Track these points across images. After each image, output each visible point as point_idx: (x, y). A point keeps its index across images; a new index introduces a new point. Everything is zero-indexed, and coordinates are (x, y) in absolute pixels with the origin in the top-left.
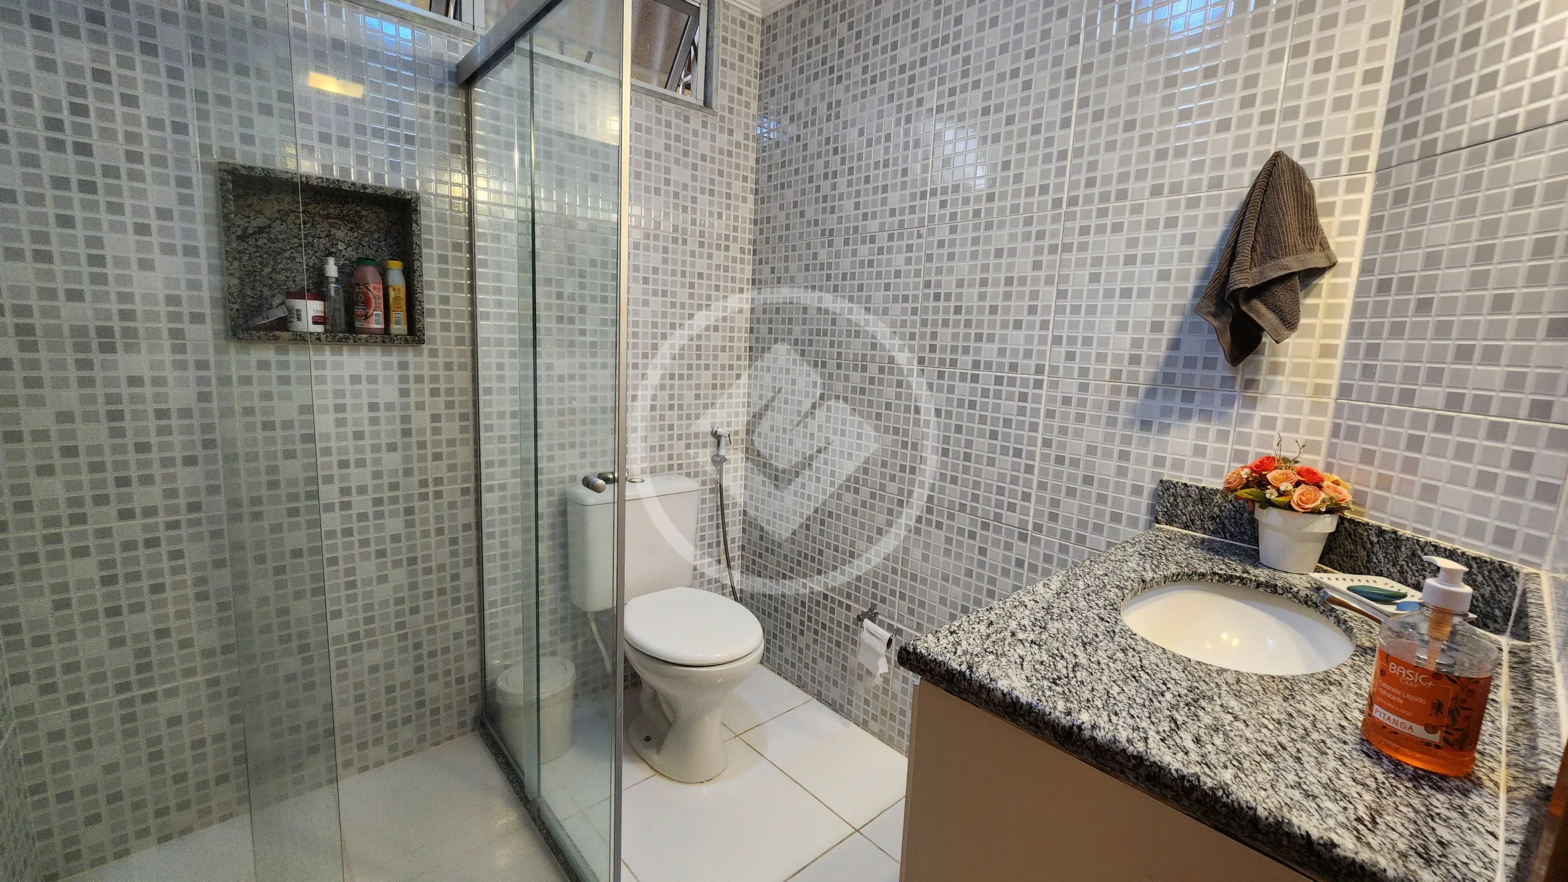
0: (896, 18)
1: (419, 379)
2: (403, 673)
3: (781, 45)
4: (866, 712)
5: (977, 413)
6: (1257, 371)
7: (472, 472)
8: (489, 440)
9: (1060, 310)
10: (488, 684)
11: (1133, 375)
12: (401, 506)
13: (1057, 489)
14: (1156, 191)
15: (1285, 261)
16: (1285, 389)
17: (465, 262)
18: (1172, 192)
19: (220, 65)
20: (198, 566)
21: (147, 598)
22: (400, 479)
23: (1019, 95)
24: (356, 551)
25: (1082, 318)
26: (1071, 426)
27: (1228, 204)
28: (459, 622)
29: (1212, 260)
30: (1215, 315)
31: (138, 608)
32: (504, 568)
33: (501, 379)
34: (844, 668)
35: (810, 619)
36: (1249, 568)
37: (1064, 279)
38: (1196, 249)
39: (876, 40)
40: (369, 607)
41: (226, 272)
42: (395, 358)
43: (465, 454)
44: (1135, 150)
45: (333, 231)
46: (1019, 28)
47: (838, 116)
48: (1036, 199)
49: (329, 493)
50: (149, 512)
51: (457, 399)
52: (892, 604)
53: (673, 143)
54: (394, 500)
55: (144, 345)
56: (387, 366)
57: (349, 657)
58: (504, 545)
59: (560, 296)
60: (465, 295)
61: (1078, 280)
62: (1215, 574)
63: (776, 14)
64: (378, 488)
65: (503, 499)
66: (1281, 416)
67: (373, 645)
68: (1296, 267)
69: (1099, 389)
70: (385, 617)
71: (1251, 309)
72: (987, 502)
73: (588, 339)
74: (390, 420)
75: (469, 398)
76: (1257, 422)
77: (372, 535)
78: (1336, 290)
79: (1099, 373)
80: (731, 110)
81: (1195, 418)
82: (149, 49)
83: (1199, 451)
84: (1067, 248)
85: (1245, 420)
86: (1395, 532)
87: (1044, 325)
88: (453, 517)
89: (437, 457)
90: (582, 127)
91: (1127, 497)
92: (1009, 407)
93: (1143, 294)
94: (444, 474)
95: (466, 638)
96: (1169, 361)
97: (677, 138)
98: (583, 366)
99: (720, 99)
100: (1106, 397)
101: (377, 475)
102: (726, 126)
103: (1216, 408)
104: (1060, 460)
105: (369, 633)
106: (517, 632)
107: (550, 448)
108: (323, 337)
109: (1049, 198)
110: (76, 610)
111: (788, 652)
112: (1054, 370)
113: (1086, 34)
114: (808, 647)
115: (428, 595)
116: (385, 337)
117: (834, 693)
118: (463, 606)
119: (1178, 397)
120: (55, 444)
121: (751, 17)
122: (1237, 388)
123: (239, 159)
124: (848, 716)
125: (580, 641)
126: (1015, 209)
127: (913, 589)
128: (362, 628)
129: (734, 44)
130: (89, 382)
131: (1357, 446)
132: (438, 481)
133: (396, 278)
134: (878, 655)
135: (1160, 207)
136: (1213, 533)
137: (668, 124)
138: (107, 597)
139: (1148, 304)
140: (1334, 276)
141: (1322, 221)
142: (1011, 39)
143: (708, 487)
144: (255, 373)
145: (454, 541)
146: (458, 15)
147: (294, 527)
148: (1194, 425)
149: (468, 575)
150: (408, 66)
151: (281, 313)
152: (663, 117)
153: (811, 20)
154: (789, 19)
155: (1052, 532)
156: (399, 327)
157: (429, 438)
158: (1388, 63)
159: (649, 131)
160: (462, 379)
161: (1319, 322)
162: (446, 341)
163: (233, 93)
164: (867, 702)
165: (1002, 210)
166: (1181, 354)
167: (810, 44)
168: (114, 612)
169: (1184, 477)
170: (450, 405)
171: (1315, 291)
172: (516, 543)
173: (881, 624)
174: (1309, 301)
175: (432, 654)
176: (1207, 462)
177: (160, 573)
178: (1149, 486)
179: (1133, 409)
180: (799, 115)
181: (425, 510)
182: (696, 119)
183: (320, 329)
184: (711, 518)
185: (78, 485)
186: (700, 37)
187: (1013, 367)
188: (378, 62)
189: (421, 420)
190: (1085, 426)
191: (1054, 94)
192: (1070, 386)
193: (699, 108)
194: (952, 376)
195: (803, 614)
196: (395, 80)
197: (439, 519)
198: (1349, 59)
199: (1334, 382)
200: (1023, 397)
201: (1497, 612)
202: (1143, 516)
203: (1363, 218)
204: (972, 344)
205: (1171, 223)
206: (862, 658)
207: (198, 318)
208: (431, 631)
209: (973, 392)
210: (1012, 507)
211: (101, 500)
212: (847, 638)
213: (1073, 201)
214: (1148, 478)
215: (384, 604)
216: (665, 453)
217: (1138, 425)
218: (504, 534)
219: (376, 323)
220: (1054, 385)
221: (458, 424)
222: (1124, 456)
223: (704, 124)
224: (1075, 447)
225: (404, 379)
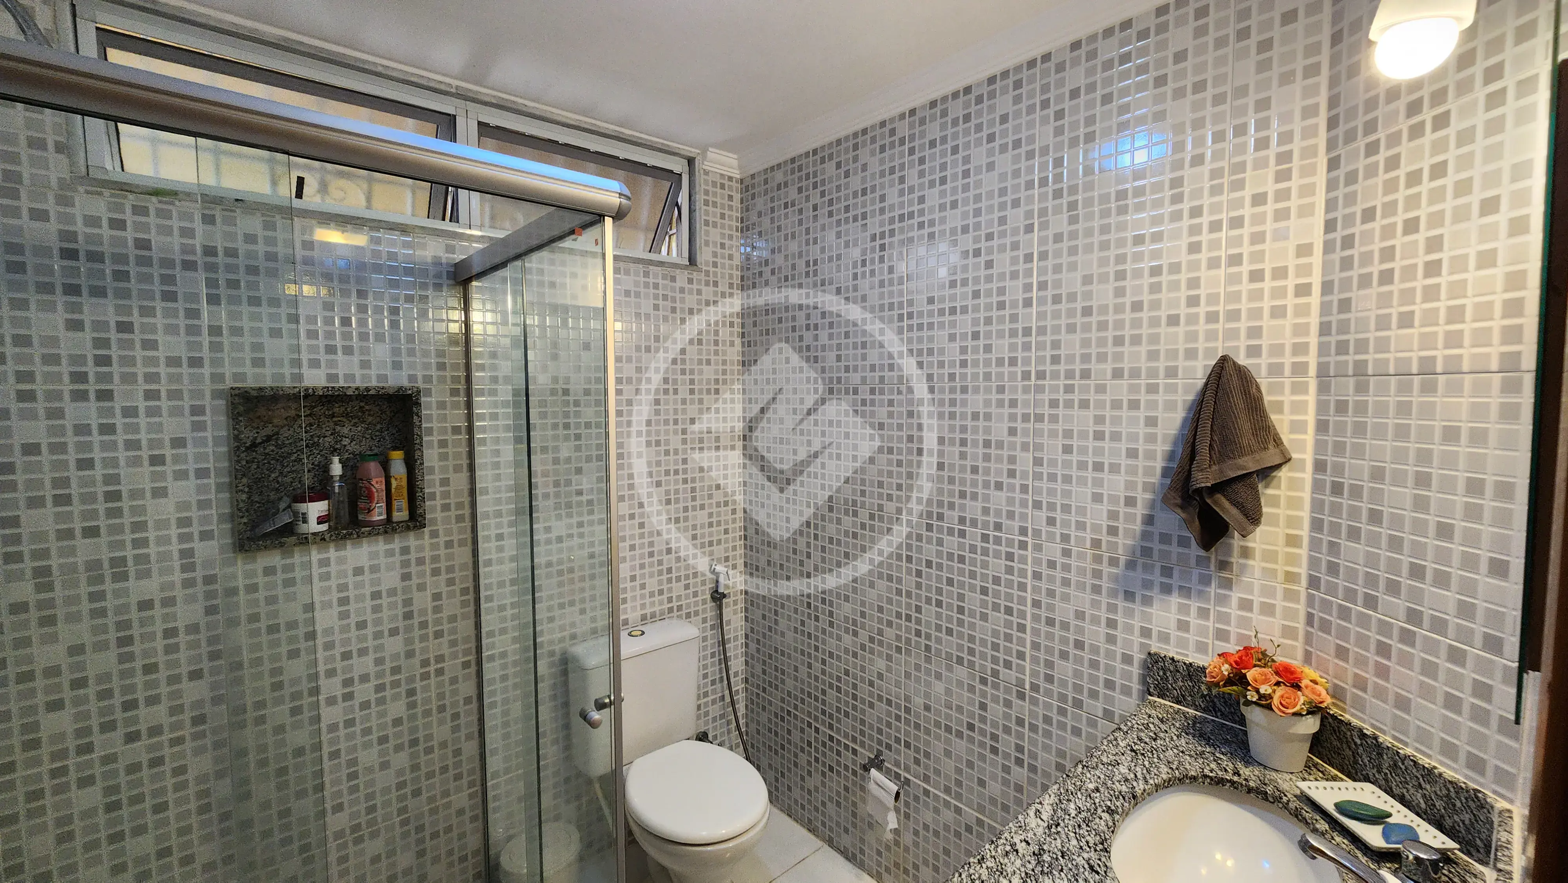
0: (864, 192)
1: (420, 561)
2: (405, 860)
3: (760, 203)
4: (879, 864)
5: (967, 567)
6: (1229, 552)
7: (473, 645)
8: (490, 611)
9: (1038, 476)
10: (492, 857)
11: (1113, 546)
12: (403, 689)
13: (1049, 650)
14: (1117, 374)
15: (1240, 461)
16: (1257, 573)
17: (464, 443)
18: (1131, 376)
19: (234, 300)
20: (202, 779)
21: (150, 819)
22: (402, 662)
23: (983, 273)
24: (359, 740)
25: (1059, 486)
26: (1059, 590)
27: (1186, 392)
28: (461, 799)
29: (1175, 444)
30: (1182, 507)
31: (139, 831)
32: (506, 736)
33: (500, 549)
34: (854, 815)
35: (817, 760)
36: (1240, 765)
37: (1038, 447)
38: (1159, 431)
39: (847, 209)
40: (370, 797)
41: (233, 488)
42: (397, 543)
43: (466, 627)
44: (1094, 335)
45: (338, 428)
46: (977, 212)
47: (815, 274)
48: (1006, 369)
49: (331, 687)
50: (155, 731)
51: (457, 574)
52: (898, 752)
53: (661, 302)
54: (396, 684)
55: (155, 568)
56: (390, 553)
57: (351, 849)
58: (505, 713)
59: (556, 461)
60: (465, 475)
61: (1052, 448)
62: (1206, 776)
63: (753, 176)
64: (380, 675)
65: (504, 667)
66: (1257, 599)
67: (374, 835)
68: (1252, 467)
69: (1081, 556)
70: (387, 804)
71: (1216, 503)
72: (983, 656)
73: (584, 498)
74: (392, 606)
75: (469, 573)
76: (1234, 602)
77: (374, 723)
78: (1294, 484)
79: (1080, 541)
80: (715, 265)
81: (1175, 593)
82: (169, 297)
83: (1183, 626)
84: (1039, 418)
85: (1222, 600)
86: (1376, 738)
87: (1024, 489)
88: (454, 693)
89: (438, 635)
90: (574, 297)
91: (1118, 665)
92: (998, 566)
93: (1115, 469)
94: (446, 651)
95: (468, 814)
96: (1145, 535)
97: (665, 298)
98: (580, 525)
99: (704, 256)
100: (1089, 565)
101: (379, 661)
102: (711, 279)
103: (1194, 584)
104: (1050, 622)
105: (371, 823)
106: (520, 800)
107: (550, 609)
108: (327, 537)
109: (1019, 369)
110: (79, 842)
111: (796, 793)
112: (1037, 533)
113: (1040, 224)
114: (817, 789)
115: (430, 775)
116: (389, 527)
117: (846, 841)
118: (465, 781)
119: (1157, 571)
120: (65, 679)
121: (730, 179)
122: (1212, 567)
123: (250, 383)
124: (861, 866)
125: (584, 800)
126: (987, 376)
127: (917, 738)
128: (363, 820)
129: (715, 204)
130: (102, 613)
131: (1331, 640)
132: (440, 659)
133: (398, 468)
134: (888, 809)
135: (1121, 389)
136: (1204, 710)
137: (656, 286)
138: (110, 823)
139: (1121, 479)
140: (1290, 470)
141: (1274, 417)
142: (971, 221)
143: (708, 624)
144: (261, 580)
145: (456, 716)
146: (454, 218)
147: (296, 726)
148: (1175, 600)
149: (470, 748)
150: (408, 271)
151: (286, 519)
152: (651, 280)
153: (786, 184)
154: (766, 182)
155: (1048, 693)
156: (401, 515)
157: (430, 617)
158: (1316, 280)
159: (638, 295)
160: (463, 555)
161: (1282, 512)
162: (446, 520)
163: (246, 323)
164: (879, 853)
165: (975, 376)
166: (1156, 530)
167: (786, 207)
168: (116, 838)
169: (1171, 651)
170: (450, 582)
171: (1275, 482)
172: (517, 709)
173: (888, 773)
174: (1270, 491)
175: (435, 835)
176: (1192, 637)
177: (163, 791)
178: (1138, 656)
179: (1115, 578)
180: (780, 268)
181: (426, 689)
182: (682, 278)
183: (324, 527)
184: (713, 655)
185: (87, 715)
186: (683, 199)
187: (998, 527)
188: (380, 273)
189: (422, 601)
190: (1072, 591)
191: (1014, 275)
192: (1053, 550)
193: (685, 267)
194: (940, 529)
195: (810, 754)
196: (398, 287)
197: (441, 696)
198: (1280, 273)
199: (1303, 571)
200: (1010, 557)
201: (1478, 842)
202: (1136, 686)
203: (1310, 418)
204: (957, 501)
205: (1134, 405)
206: (870, 808)
207: (205, 536)
208: (434, 811)
209: (961, 546)
210: (1008, 665)
211: (108, 727)
212: (854, 783)
213: (1041, 375)
214: (1136, 648)
215: (386, 790)
216: (665, 597)
217: (1121, 596)
218: (506, 701)
219: (378, 515)
220: (1038, 548)
221: (459, 598)
222: (1112, 624)
223: (690, 281)
224: (1064, 611)
225: (406, 564)
